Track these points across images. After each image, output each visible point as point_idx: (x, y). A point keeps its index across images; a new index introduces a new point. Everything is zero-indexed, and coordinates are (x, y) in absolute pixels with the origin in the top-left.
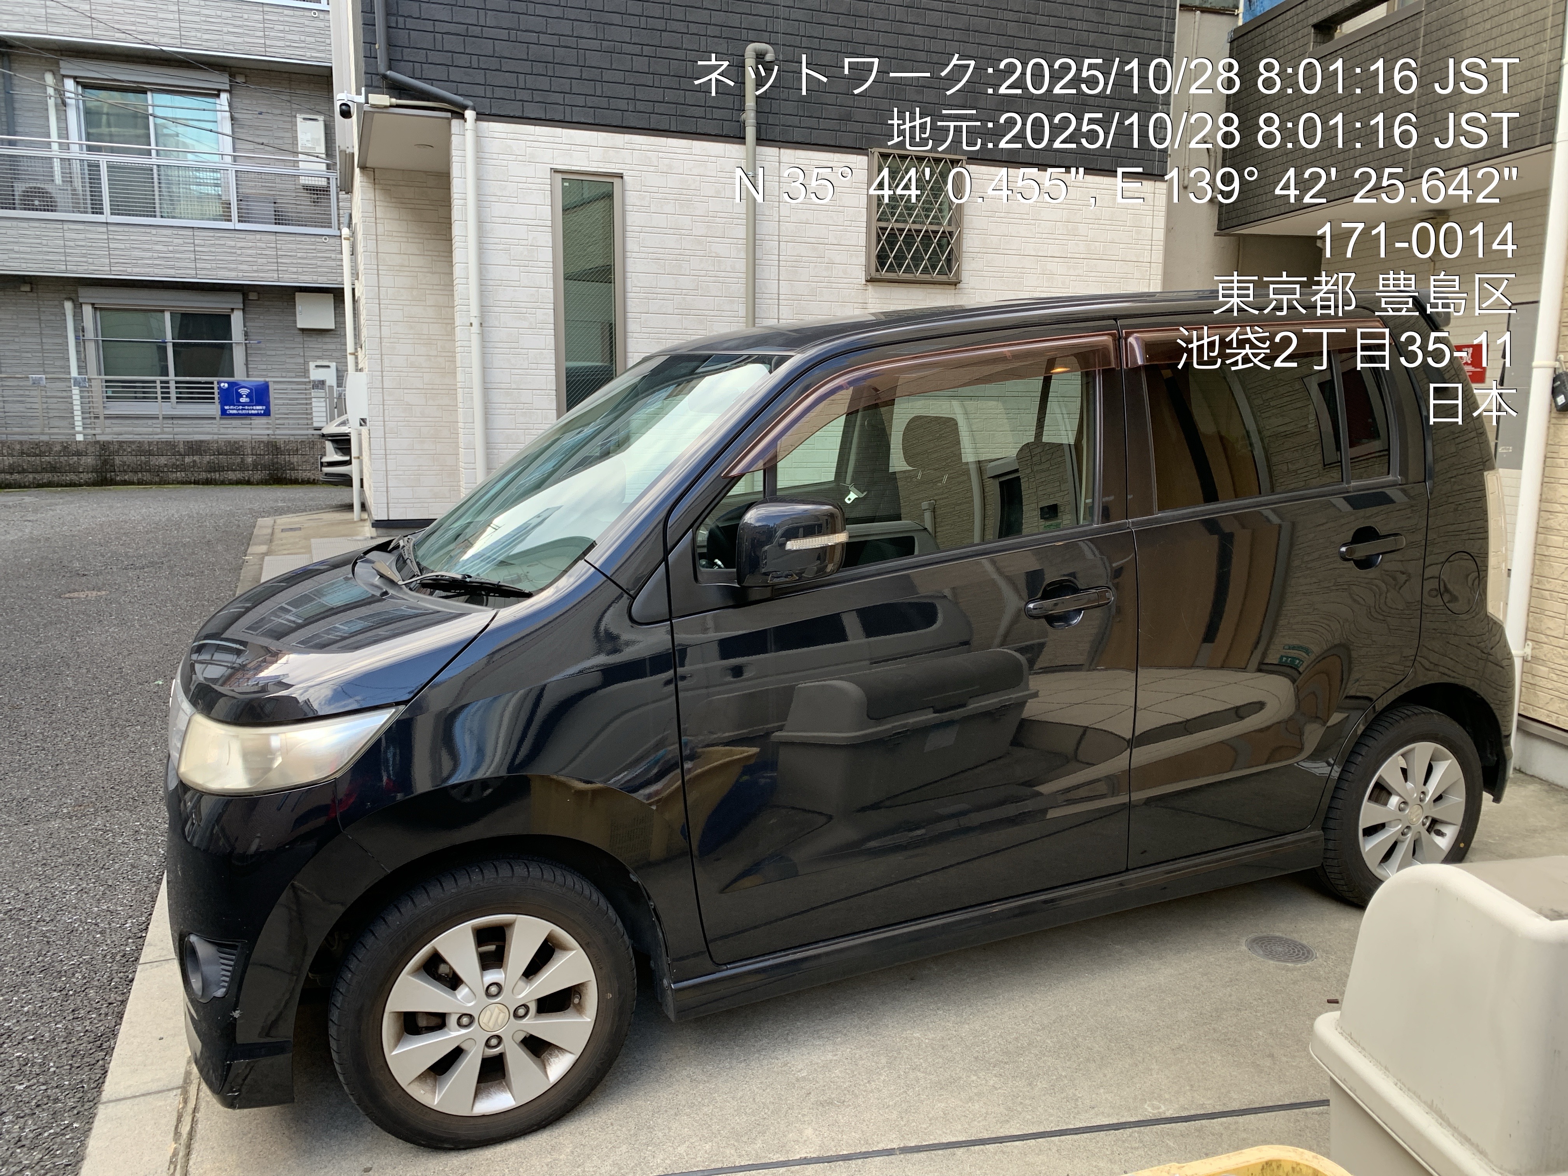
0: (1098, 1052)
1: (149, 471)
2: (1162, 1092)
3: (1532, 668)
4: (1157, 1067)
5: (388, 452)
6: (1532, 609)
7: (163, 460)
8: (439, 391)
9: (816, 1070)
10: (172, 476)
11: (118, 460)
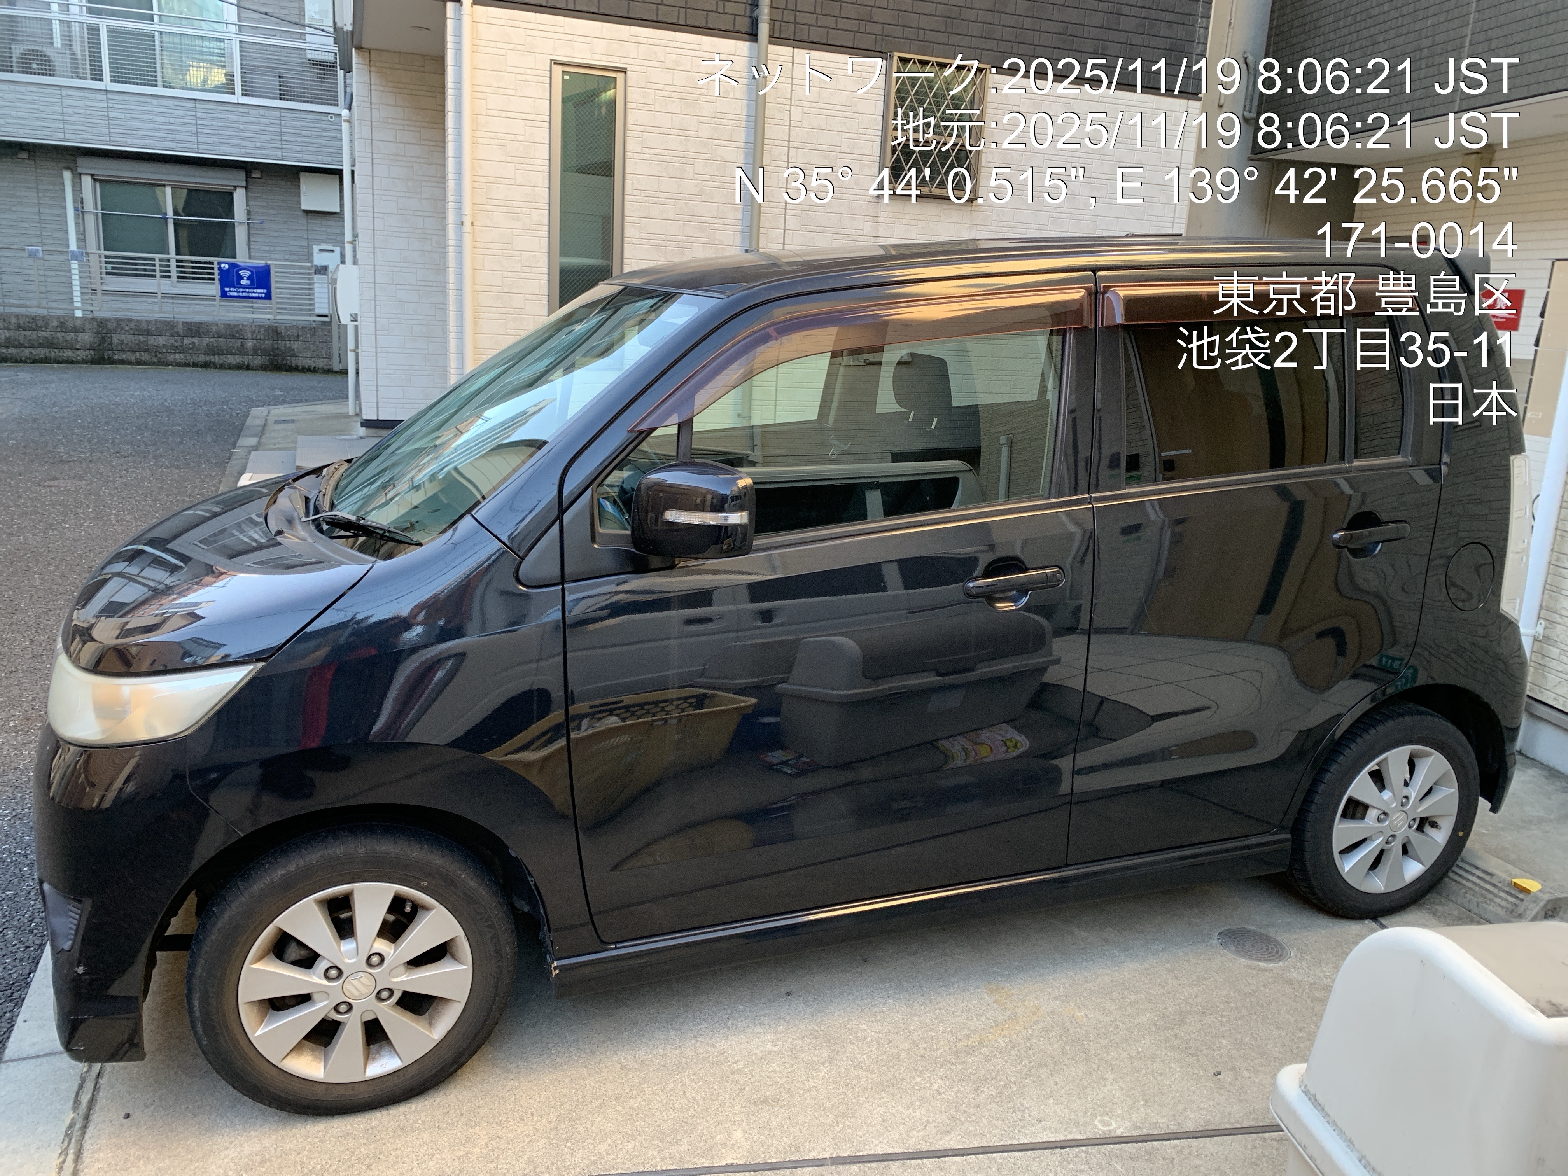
0: (1052, 1056)
1: (147, 351)
3: (1542, 647)
5: (379, 350)
6: (1548, 587)
7: (161, 341)
8: (430, 289)
9: (753, 1062)
10: (170, 358)
11: (115, 339)
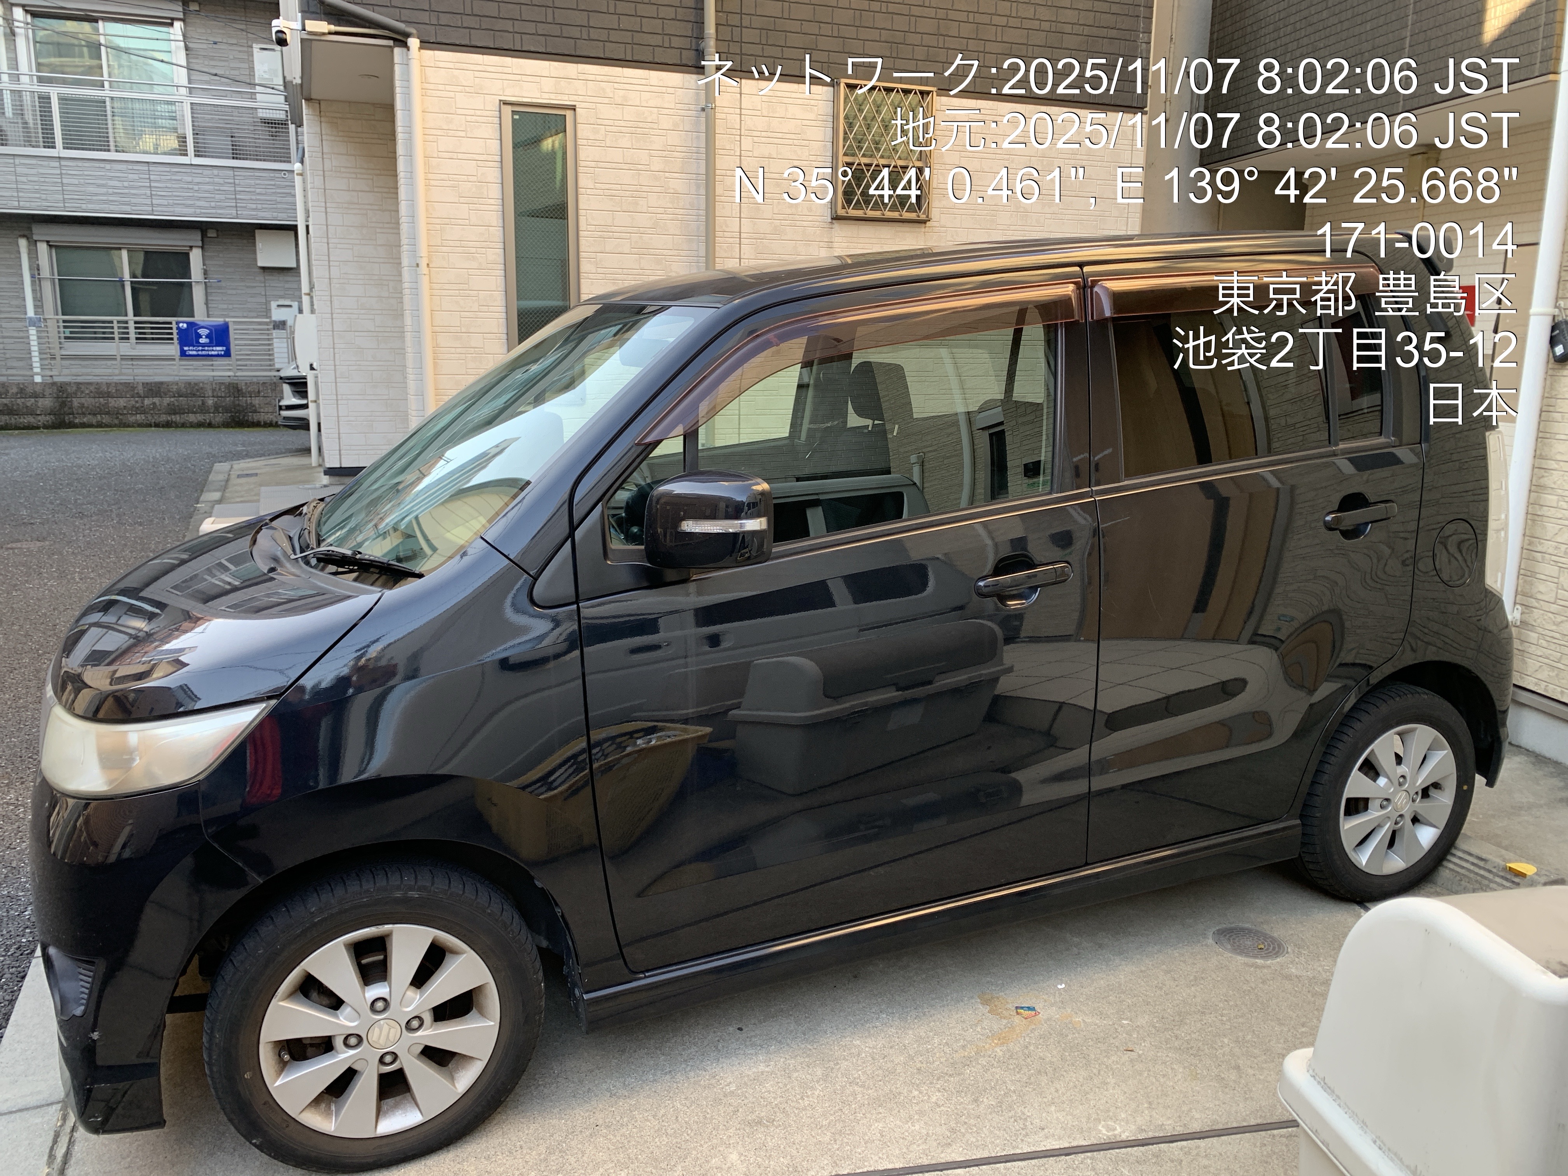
0: (1051, 1063)
1: (108, 413)
2: (1118, 1110)
3: (1521, 633)
4: (1113, 1081)
5: (339, 397)
6: (1522, 572)
7: (122, 402)
8: (388, 334)
9: (746, 1084)
10: (132, 419)
11: (76, 402)
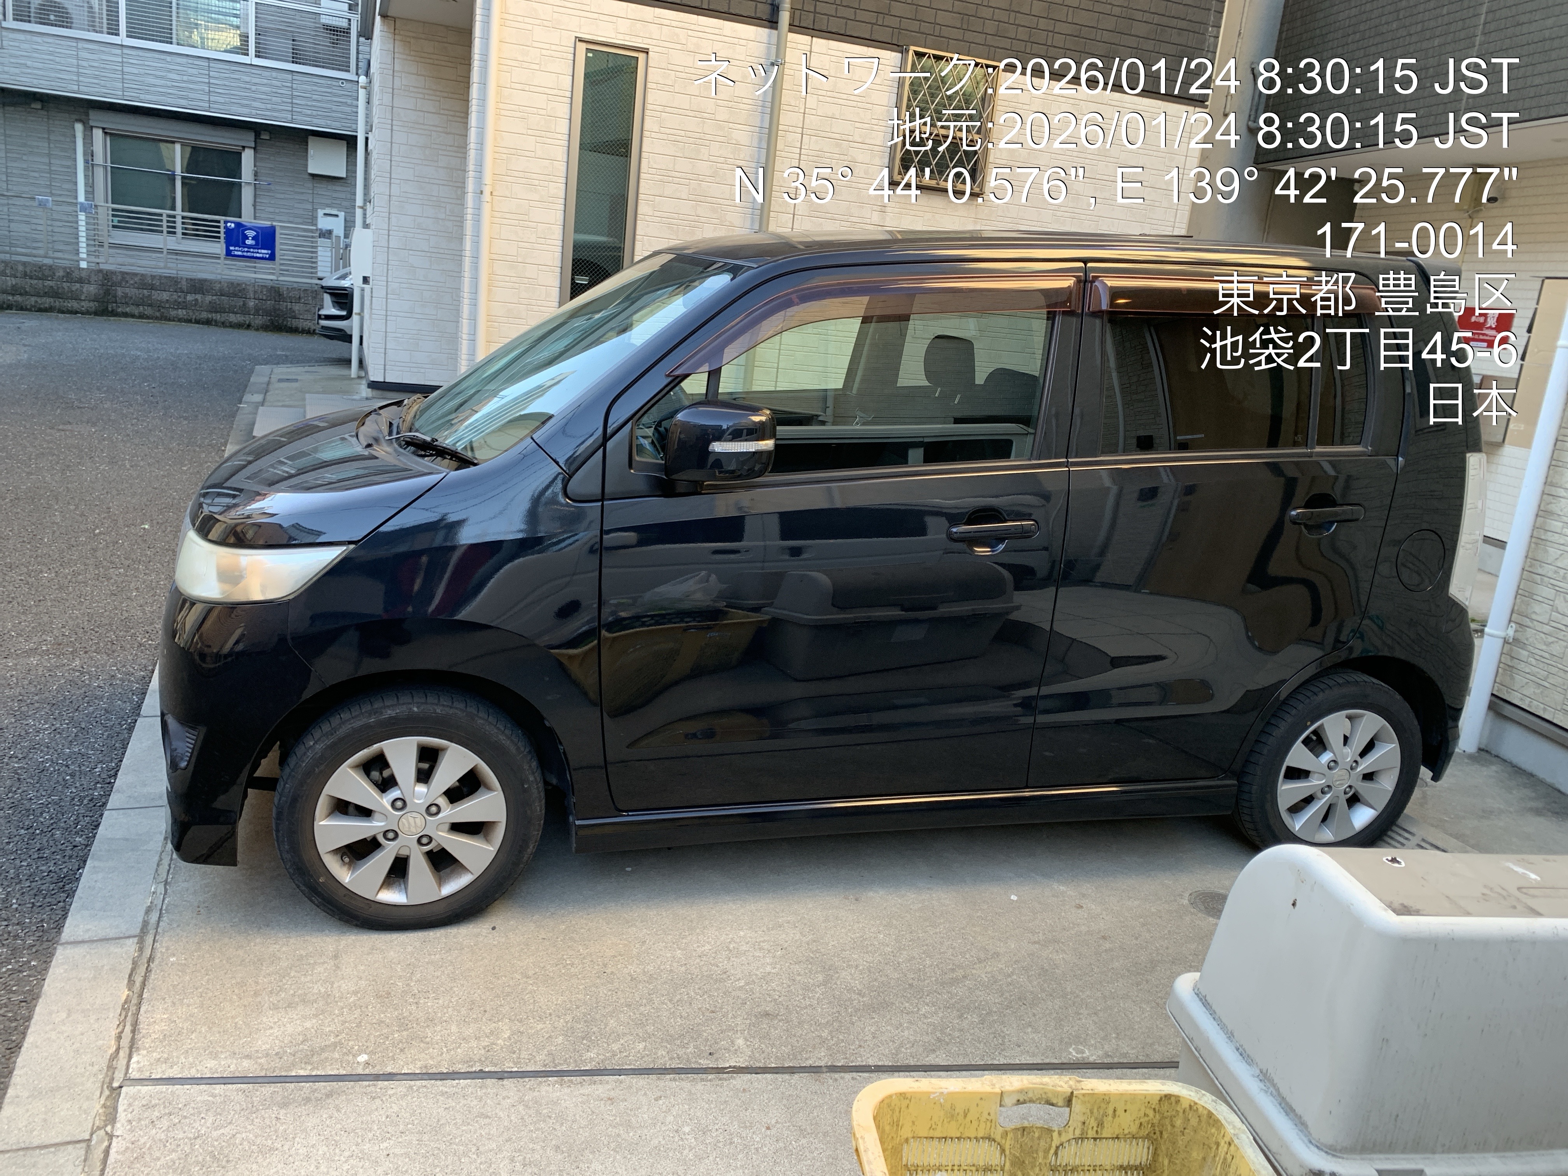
1: (150, 305)
2: (1088, 1038)
4: (1086, 1012)
5: (389, 313)
6: (1520, 591)
7: (165, 296)
8: (444, 256)
10: (173, 313)
11: (120, 292)
